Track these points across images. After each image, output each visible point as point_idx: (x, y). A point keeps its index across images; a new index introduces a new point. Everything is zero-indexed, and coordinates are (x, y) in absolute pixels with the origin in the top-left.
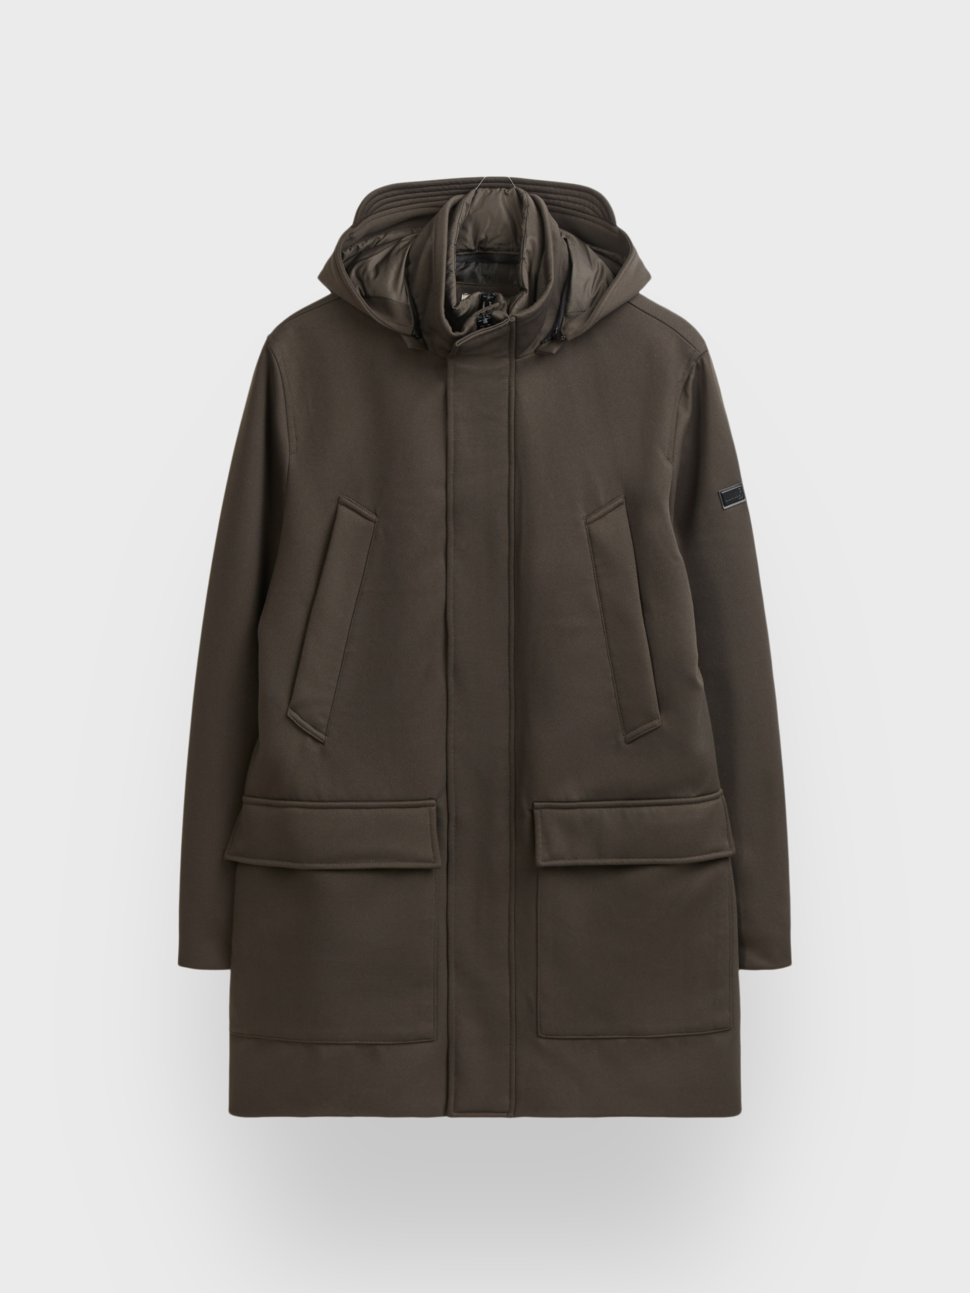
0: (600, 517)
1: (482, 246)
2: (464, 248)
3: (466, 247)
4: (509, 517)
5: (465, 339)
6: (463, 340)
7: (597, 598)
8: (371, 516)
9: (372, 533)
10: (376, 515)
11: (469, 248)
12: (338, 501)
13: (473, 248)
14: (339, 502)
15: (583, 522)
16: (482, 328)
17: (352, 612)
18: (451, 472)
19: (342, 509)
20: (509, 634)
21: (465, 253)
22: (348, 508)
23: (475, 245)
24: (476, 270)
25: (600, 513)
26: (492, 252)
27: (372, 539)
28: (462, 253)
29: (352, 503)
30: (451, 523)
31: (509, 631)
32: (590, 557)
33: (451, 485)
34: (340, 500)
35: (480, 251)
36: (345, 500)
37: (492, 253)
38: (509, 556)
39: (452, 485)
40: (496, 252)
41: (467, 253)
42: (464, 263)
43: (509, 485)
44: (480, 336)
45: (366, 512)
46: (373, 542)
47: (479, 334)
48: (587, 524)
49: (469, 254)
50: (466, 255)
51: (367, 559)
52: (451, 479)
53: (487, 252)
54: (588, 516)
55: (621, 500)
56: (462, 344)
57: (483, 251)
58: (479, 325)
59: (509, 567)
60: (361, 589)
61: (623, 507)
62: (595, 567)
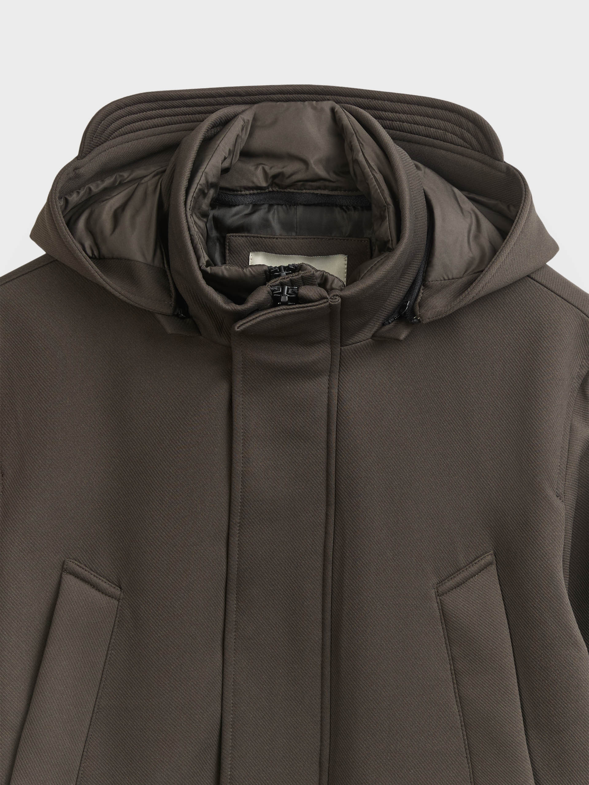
0: (458, 585)
1: (277, 181)
2: (250, 185)
3: (253, 182)
4: (324, 586)
5: (251, 321)
6: (248, 322)
7: (456, 707)
8: (113, 590)
9: (114, 617)
10: (121, 588)
11: (259, 185)
12: (63, 566)
13: (264, 184)
14: (64, 569)
15: (433, 593)
16: (279, 305)
17: (83, 739)
18: (236, 519)
19: (69, 581)
20: (320, 763)
21: (252, 192)
22: (78, 578)
23: (266, 181)
24: (270, 216)
25: (459, 578)
26: (292, 190)
27: (114, 626)
28: (247, 192)
29: (83, 570)
30: (233, 598)
31: (320, 758)
32: (444, 645)
33: (235, 540)
34: (65, 567)
35: (274, 189)
36: (73, 565)
37: (293, 193)
38: (323, 645)
39: (237, 539)
40: (299, 191)
41: (255, 192)
42: (251, 206)
43: (326, 538)
44: (277, 317)
45: (105, 585)
46: (115, 630)
47: (274, 314)
48: (438, 595)
49: (258, 194)
50: (254, 194)
51: (107, 656)
52: (235, 530)
53: (286, 190)
54: (441, 582)
55: (489, 558)
56: (245, 329)
57: (279, 188)
58: (275, 301)
59: (322, 661)
60: (97, 703)
61: (493, 568)
62: (453, 659)
